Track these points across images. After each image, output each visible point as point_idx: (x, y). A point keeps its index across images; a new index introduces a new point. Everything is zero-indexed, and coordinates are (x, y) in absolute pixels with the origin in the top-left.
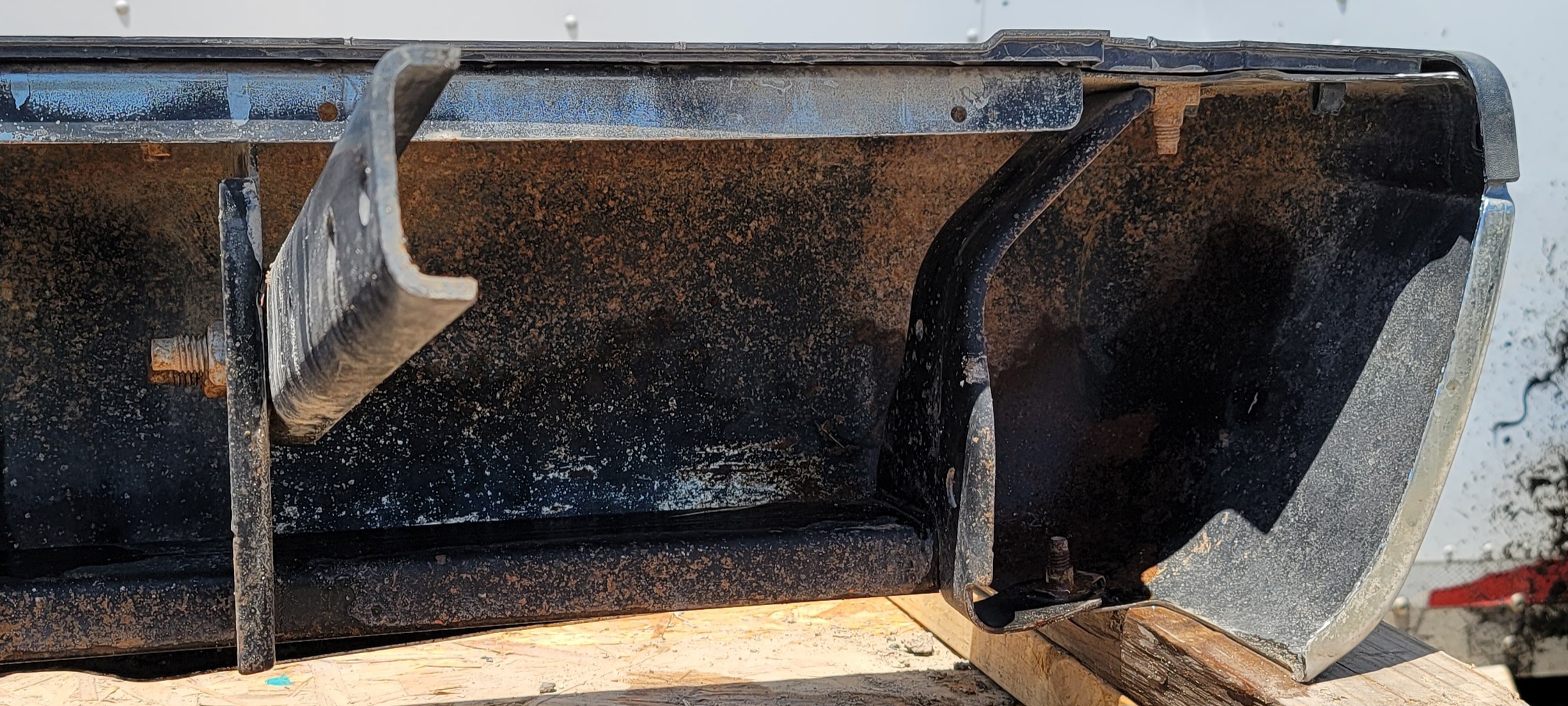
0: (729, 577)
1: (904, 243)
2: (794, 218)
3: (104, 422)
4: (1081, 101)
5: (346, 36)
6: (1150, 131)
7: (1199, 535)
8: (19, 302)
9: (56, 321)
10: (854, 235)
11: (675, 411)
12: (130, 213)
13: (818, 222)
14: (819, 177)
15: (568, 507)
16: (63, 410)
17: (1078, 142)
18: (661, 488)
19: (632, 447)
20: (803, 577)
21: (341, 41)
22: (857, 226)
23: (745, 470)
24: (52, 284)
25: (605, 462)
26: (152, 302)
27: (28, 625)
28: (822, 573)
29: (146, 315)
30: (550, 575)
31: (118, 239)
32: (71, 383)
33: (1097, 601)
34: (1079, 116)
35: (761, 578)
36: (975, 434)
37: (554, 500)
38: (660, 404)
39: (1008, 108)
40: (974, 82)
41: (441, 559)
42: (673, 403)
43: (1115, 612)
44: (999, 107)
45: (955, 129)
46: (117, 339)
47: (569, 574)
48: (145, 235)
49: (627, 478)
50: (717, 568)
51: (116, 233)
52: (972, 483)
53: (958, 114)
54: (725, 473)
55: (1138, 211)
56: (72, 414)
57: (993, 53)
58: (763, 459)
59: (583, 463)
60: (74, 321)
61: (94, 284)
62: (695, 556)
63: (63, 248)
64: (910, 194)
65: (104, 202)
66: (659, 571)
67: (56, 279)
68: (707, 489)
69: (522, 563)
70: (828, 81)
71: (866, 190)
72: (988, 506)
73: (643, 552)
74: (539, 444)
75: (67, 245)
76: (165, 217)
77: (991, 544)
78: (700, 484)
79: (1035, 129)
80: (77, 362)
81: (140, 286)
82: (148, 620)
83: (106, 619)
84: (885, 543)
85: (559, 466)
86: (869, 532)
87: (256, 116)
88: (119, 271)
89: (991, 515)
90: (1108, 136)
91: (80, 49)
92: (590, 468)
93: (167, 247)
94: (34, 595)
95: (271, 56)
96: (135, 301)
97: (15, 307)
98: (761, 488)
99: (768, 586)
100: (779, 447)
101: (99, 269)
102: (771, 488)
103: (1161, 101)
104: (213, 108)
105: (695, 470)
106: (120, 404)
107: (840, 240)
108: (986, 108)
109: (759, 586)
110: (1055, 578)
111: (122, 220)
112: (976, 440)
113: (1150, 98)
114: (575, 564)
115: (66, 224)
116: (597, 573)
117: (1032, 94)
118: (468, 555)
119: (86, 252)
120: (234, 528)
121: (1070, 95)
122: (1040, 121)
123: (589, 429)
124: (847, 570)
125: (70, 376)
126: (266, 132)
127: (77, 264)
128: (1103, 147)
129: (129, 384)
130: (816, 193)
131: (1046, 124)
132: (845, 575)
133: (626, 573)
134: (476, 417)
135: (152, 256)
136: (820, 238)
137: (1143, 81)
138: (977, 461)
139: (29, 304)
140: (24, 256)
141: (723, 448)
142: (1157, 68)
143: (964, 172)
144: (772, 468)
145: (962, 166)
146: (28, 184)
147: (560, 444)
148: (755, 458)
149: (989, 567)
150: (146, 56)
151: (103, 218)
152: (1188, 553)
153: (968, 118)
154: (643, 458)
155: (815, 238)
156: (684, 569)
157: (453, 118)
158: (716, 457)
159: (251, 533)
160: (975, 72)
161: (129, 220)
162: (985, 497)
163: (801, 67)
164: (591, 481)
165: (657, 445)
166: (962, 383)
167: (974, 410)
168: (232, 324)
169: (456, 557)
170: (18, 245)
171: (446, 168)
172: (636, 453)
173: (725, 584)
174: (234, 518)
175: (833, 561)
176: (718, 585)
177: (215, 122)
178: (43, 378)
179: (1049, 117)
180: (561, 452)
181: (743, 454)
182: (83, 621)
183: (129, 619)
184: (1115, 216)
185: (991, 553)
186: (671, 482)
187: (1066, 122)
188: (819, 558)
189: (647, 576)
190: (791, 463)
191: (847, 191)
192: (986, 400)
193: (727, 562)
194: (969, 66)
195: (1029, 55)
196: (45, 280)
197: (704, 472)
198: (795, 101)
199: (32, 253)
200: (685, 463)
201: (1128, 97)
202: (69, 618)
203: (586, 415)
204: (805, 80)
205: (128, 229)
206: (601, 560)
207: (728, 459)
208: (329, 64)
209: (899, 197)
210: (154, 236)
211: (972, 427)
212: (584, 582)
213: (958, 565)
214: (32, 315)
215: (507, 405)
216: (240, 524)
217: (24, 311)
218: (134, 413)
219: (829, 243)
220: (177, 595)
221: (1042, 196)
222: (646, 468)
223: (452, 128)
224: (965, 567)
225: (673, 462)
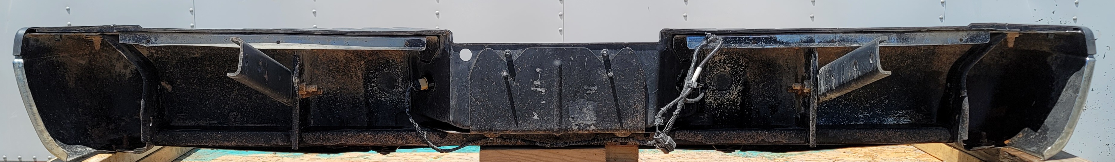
0: (905, 137)
1: (943, 66)
2: (916, 60)
3: (766, 101)
4: (990, 37)
5: (838, 27)
6: (1006, 41)
7: (1019, 133)
8: (751, 76)
9: (757, 81)
10: (930, 64)
11: (888, 103)
12: (773, 59)
13: (922, 62)
14: (922, 51)
15: (863, 123)
16: (757, 98)
17: (988, 45)
18: (884, 119)
19: (877, 110)
20: (922, 137)
21: (837, 28)
22: (931, 62)
23: (904, 116)
24: (757, 73)
25: (871, 113)
26: (776, 77)
27: (765, 137)
28: (926, 136)
29: (775, 80)
30: (866, 134)
31: (770, 64)
32: (759, 93)
33: (993, 146)
34: (989, 40)
35: (912, 137)
36: (964, 107)
37: (860, 121)
38: (884, 101)
39: (972, 39)
40: (965, 33)
41: (844, 130)
42: (887, 101)
43: (998, 149)
44: (970, 39)
45: (960, 43)
46: (769, 84)
47: (870, 134)
48: (776, 63)
49: (876, 117)
50: (902, 134)
51: (770, 63)
52: (963, 117)
53: (961, 40)
54: (899, 117)
55: (1003, 59)
56: (759, 99)
57: (970, 27)
58: (908, 114)
59: (866, 113)
60: (761, 81)
61: (765, 73)
62: (898, 132)
63: (760, 66)
64: (944, 55)
65: (768, 57)
66: (890, 135)
67: (758, 72)
68: (895, 120)
69: (861, 131)
70: (932, 34)
71: (933, 54)
72: (967, 122)
73: (886, 130)
74: (857, 109)
75: (761, 65)
76: (780, 60)
77: (968, 130)
78: (893, 119)
79: (979, 43)
80: (761, 89)
81: (774, 74)
82: (787, 138)
83: (779, 137)
84: (941, 131)
85: (861, 114)
86: (937, 129)
87: (820, 42)
88: (771, 71)
89: (968, 124)
90: (996, 44)
91: (790, 31)
92: (868, 115)
93: (780, 66)
94: (766, 132)
95: (824, 31)
96: (773, 77)
97: (750, 78)
98: (907, 120)
99: (914, 139)
100: (912, 111)
101: (766, 70)
102: (910, 121)
103: (1008, 36)
104: (812, 41)
105: (892, 116)
106: (769, 98)
107: (927, 66)
108: (968, 39)
109: (912, 139)
110: (982, 141)
111: (771, 60)
112: (964, 108)
113: (1006, 36)
114: (872, 132)
115: (760, 61)
116: (876, 134)
117: (978, 36)
118: (849, 129)
119: (764, 67)
120: (811, 119)
121: (987, 36)
122: (980, 41)
123: (868, 106)
124: (932, 136)
125: (759, 92)
126: (821, 45)
127: (762, 69)
128: (995, 46)
129: (771, 94)
130: (921, 55)
131: (981, 42)
132: (931, 138)
133: (882, 134)
134: (843, 103)
135: (777, 68)
136: (922, 65)
137: (1004, 32)
138: (964, 112)
139: (752, 77)
140: (752, 68)
141: (898, 111)
142: (1008, 30)
143: (958, 50)
144: (910, 116)
145: (957, 49)
146: (755, 53)
147: (861, 109)
148: (906, 114)
149: (967, 136)
150: (799, 32)
151: (768, 60)
152: (1016, 137)
153: (963, 41)
154: (880, 113)
155: (921, 65)
156: (895, 134)
157: (856, 42)
158: (897, 113)
159: (814, 120)
160: (965, 31)
161: (773, 61)
162: (966, 120)
163: (927, 31)
164: (868, 117)
165: (883, 110)
166: (960, 96)
167: (964, 102)
168: (813, 80)
169: (847, 129)
170: (751, 65)
172: (878, 112)
174: (811, 117)
175: (928, 134)
176: (902, 138)
177: (812, 43)
178: (754, 92)
179: (982, 41)
180: (861, 111)
181: (903, 113)
182: (775, 137)
183: (783, 137)
184: (997, 60)
185: (967, 133)
186: (886, 118)
187: (986, 42)
188: (926, 133)
189: (887, 135)
190: (915, 115)
191: (929, 55)
192: (966, 99)
193: (905, 133)
194: (963, 30)
195: (977, 28)
196: (756, 72)
197: (894, 117)
198: (925, 38)
199: (753, 67)
200: (890, 114)
201: (1001, 35)
202: (772, 136)
203: (867, 103)
204: (927, 34)
205: (773, 62)
206: (877, 131)
207: (900, 114)
208: (833, 33)
209: (941, 56)
210: (777, 64)
211: (963, 105)
212: (874, 135)
213: (959, 136)
214: (753, 79)
215: (850, 100)
216: (812, 118)
217: (751, 78)
218: (772, 99)
219: (924, 66)
220: (792, 134)
221: (980, 57)
222: (881, 115)
223: (856, 44)
224: (961, 136)
225: (887, 114)
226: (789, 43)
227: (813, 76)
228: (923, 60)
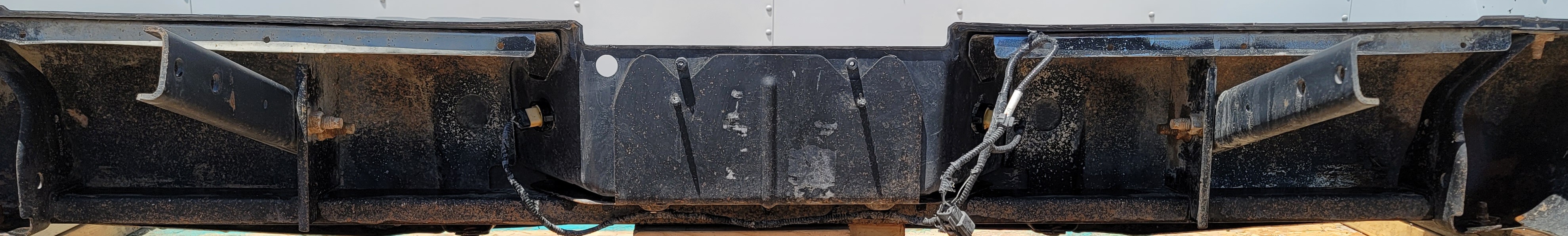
0: (1352, 210)
1: (1410, 91)
2: (1366, 81)
3: (1116, 148)
4: (1511, 40)
5: (1254, 22)
6: (1530, 50)
7: (1541, 204)
8: (1092, 107)
9: (1103, 114)
10: (1390, 88)
11: (1317, 152)
12: (1131, 78)
13: (1376, 83)
14: (1377, 66)
15: (1275, 185)
16: (1102, 144)
17: (1503, 55)
18: (1310, 180)
19: (1299, 165)
20: (1380, 211)
21: (1252, 24)
22: (1391, 84)
23: (1342, 175)
24: (1103, 101)
25: (1289, 169)
26: (1135, 108)
27: (1119, 211)
28: (1387, 210)
29: (1133, 112)
30: (1288, 205)
31: (1126, 86)
32: (1106, 135)
33: (1500, 226)
34: (1510, 46)
35: (1364, 211)
36: (1458, 160)
37: (1270, 182)
38: (1311, 149)
39: (1482, 43)
40: (1470, 34)
41: (1251, 198)
42: (1315, 149)
43: (1506, 231)
44: (1479, 43)
45: (1462, 51)
46: (1123, 120)
47: (1295, 205)
48: (1135, 85)
49: (1297, 176)
50: (1348, 206)
51: (1125, 84)
52: (1456, 178)
53: (1463, 45)
54: (1335, 175)
55: (1511, 79)
56: (1105, 145)
57: (1480, 23)
58: (1350, 171)
59: (1281, 169)
60: (1109, 114)
61: (1117, 102)
62: (1340, 201)
63: (1108, 89)
64: (1413, 72)
65: (1122, 74)
66: (1327, 206)
67: (1104, 100)
68: (1327, 181)
69: (1279, 200)
70: (1415, 34)
71: (1396, 70)
72: (1463, 186)
73: (1321, 199)
74: (1265, 162)
75: (1109, 88)
76: (1142, 79)
77: (1463, 200)
78: (1325, 179)
79: (1492, 51)
80: (1109, 128)
81: (1132, 102)
82: (1156, 212)
83: (1143, 211)
84: (1413, 201)
85: (1272, 170)
86: (1406, 196)
87: (1222, 48)
88: (1125, 98)
89: (1464, 190)
90: (1516, 53)
91: (1172, 27)
92: (1283, 171)
93: (1141, 89)
94: (1121, 201)
95: (1229, 29)
96: (1130, 107)
97: (1090, 109)
98: (1348, 181)
99: (1366, 214)
100: (1356, 166)
101: (1119, 97)
102: (1353, 182)
103: (1537, 39)
104: (1209, 45)
105: (1323, 174)
106: (1123, 142)
107: (1384, 90)
108: (1474, 43)
109: (1363, 214)
110: (1481, 217)
111: (1128, 80)
112: (1459, 162)
113: (1534, 39)
114: (1297, 202)
115: (1109, 81)
116: (1305, 205)
117: (1492, 38)
118: (1261, 197)
119: (1115, 91)
120: (1201, 180)
121: (1507, 38)
122: (1494, 48)
123: (1284, 157)
124: (1397, 209)
125: (1106, 132)
126: (1225, 53)
127: (1112, 95)
128: (1514, 56)
129: (1126, 136)
130: (1376, 72)
131: (1497, 49)
132: (1396, 211)
133: (1315, 206)
134: (1243, 151)
135: (1137, 92)
136: (1376, 88)
137: (1530, 32)
138: (1459, 170)
139: (1095, 108)
140: (1095, 92)
141: (1334, 166)
142: (1539, 28)
143: (1437, 64)
144: (1353, 174)
145: (1436, 62)
146: (1100, 68)
147: (1273, 162)
148: (1347, 171)
149: (1462, 209)
150: (1189, 29)
151: (1122, 79)
152: (1536, 211)
153: (1467, 47)
154: (1303, 168)
155: (1374, 88)
156: (1336, 206)
157: (1284, 48)
158: (1331, 169)
159: (1206, 182)
160: (1470, 30)
161: (1130, 80)
162: (1462, 183)
163: (1405, 30)
164: (1284, 176)
165: (1309, 164)
166: (1453, 142)
167: (1458, 152)
168: (1207, 114)
169: (1256, 197)
170: (1093, 88)
171: (1239, 63)
172: (1301, 167)
173: (1351, 212)
174: (1202, 177)
175: (1392, 206)
176: (1348, 212)
177: (1210, 50)
178: (1097, 133)
179: (1498, 46)
180: (1273, 165)
181: (1342, 168)
182: (1136, 210)
183: (1150, 211)
184: (1500, 81)
185: (1463, 204)
186: (1314, 178)
187: (1505, 48)
188: (1387, 205)
189: (1322, 207)
190: (1361, 173)
191: (1388, 71)
192: (1463, 148)
193: (1352, 204)
194: (1467, 28)
195: (1493, 24)
196: (1101, 100)
197: (1327, 175)
198: (1402, 41)
199: (1097, 91)
200: (1319, 171)
201: (1524, 38)
202: (1132, 209)
203: (1283, 152)
204: (1406, 34)
205: (1129, 83)
206: (1306, 201)
207: (1336, 170)
208: (1244, 31)
209: (1409, 74)
210: (1138, 86)
211: (1457, 157)
212: (1300, 208)
213: (1446, 209)
214: (1095, 112)
215: (1254, 147)
216: (1203, 179)
217: (1093, 110)
218: (1127, 146)
219: (1380, 91)
220: (1166, 204)
221: (1488, 74)
222: (1305, 173)
223: (1283, 51)
224: (1450, 209)
225: (1314, 171)
226: (1170, 49)
227: (1208, 107)
228: (1377, 81)
